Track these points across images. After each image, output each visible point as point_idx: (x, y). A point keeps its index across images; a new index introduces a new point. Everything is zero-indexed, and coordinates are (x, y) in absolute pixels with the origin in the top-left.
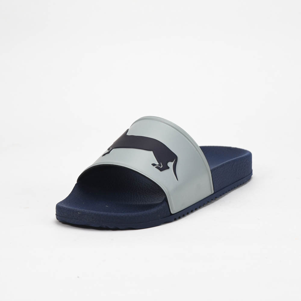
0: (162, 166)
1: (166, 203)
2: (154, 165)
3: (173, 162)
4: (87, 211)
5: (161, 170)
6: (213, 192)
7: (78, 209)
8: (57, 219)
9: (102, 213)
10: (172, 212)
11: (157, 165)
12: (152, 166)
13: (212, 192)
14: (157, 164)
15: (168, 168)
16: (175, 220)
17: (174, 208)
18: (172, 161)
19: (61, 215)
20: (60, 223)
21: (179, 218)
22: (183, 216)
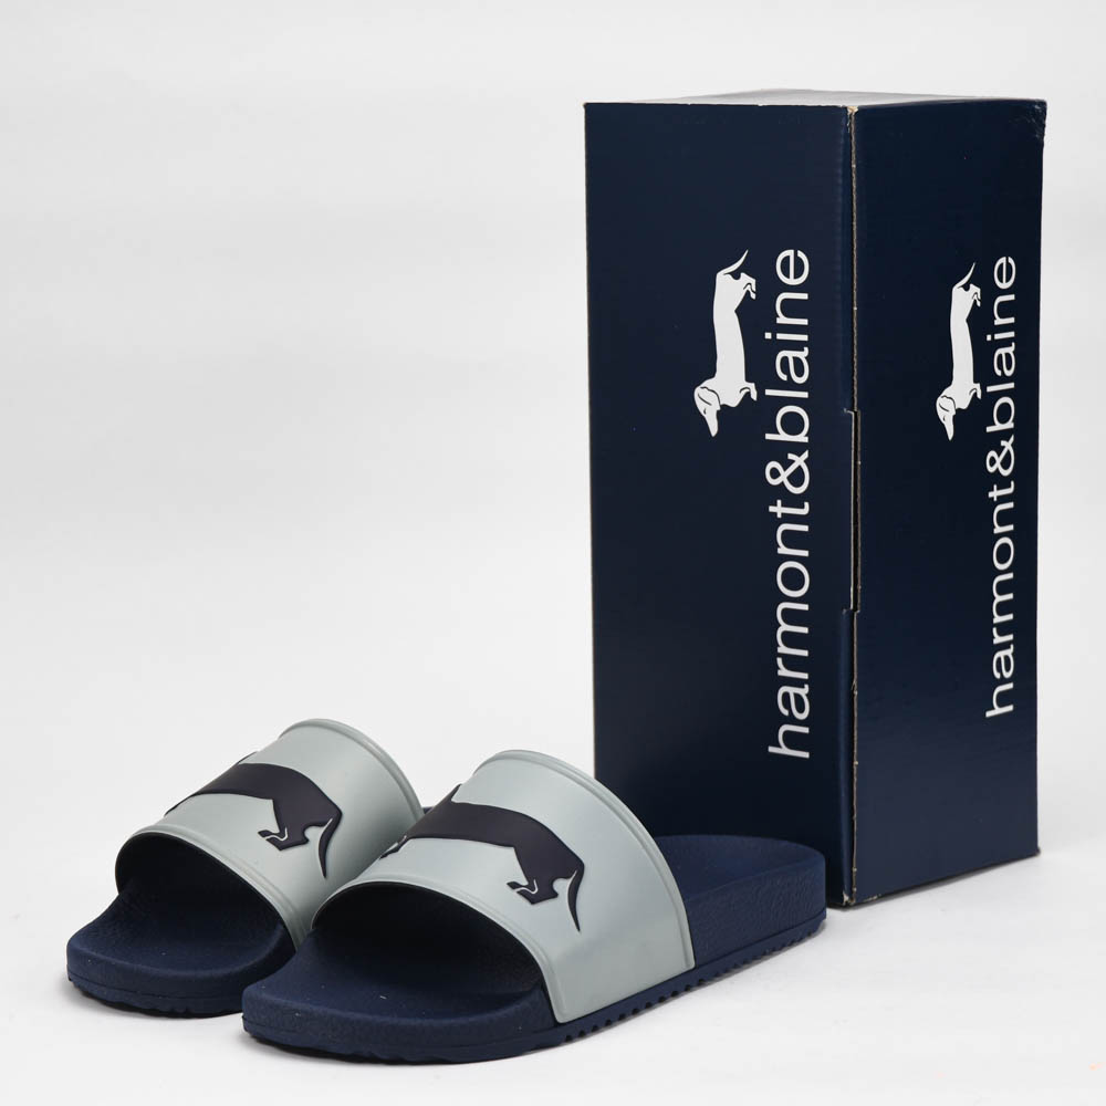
0: (537, 890)
1: (543, 995)
2: (513, 885)
3: (571, 880)
4: (318, 1009)
5: (533, 900)
6: (692, 965)
7: (296, 1005)
8: (245, 1029)
9: (358, 1016)
10: (560, 1019)
11: (521, 886)
12: (509, 889)
13: (688, 965)
14: (525, 882)
15: (554, 895)
16: (569, 1039)
17: (566, 1008)
18: (567, 877)
19: (252, 1019)
20: (253, 1040)
21: (582, 1035)
22: (595, 1029)
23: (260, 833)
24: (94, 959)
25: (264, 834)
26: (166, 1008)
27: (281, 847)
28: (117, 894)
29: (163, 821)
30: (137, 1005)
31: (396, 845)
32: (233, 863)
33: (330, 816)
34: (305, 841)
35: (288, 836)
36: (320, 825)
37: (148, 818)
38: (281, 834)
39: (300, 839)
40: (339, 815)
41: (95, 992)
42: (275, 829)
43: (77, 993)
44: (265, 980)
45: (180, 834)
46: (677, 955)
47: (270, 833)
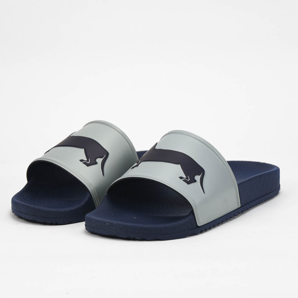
0: (189, 179)
1: (193, 216)
2: (181, 178)
4: (115, 222)
5: (188, 183)
7: (106, 220)
8: (86, 229)
9: (129, 224)
10: (199, 225)
11: (184, 178)
13: (239, 206)
14: (185, 177)
15: (195, 181)
16: (201, 232)
17: (201, 221)
18: (199, 175)
21: (206, 230)
22: (210, 228)
23: (80, 160)
24: (23, 205)
25: (81, 161)
26: (49, 222)
27: (88, 165)
28: (27, 182)
29: (43, 156)
30: (39, 221)
31: (136, 164)
32: (71, 171)
33: (105, 154)
34: (96, 163)
35: (90, 162)
36: (101, 157)
37: (38, 155)
38: (88, 161)
39: (94, 162)
40: (107, 154)
41: (23, 217)
42: (85, 159)
43: (16, 217)
44: (92, 212)
45: (51, 161)
46: (234, 203)
47: (84, 161)
